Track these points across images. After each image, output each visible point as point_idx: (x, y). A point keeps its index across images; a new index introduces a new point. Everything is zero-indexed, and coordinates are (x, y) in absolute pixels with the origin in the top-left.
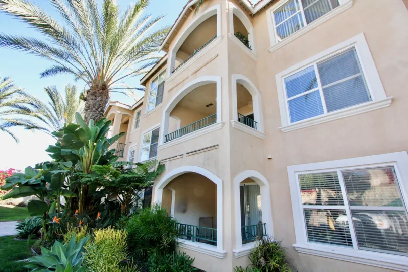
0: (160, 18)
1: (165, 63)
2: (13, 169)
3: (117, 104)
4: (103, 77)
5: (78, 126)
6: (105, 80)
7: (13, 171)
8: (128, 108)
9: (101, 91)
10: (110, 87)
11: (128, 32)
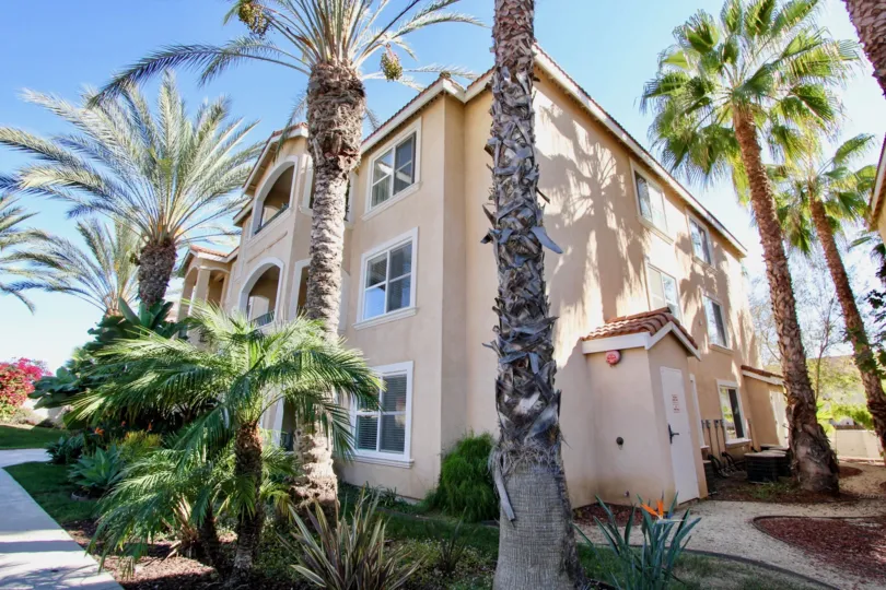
0: (253, 125)
1: (250, 213)
2: (27, 360)
3: (200, 255)
4: (165, 227)
5: (121, 318)
6: (169, 230)
7: (27, 364)
8: (220, 259)
9: (161, 250)
10: (180, 239)
11: (202, 150)
